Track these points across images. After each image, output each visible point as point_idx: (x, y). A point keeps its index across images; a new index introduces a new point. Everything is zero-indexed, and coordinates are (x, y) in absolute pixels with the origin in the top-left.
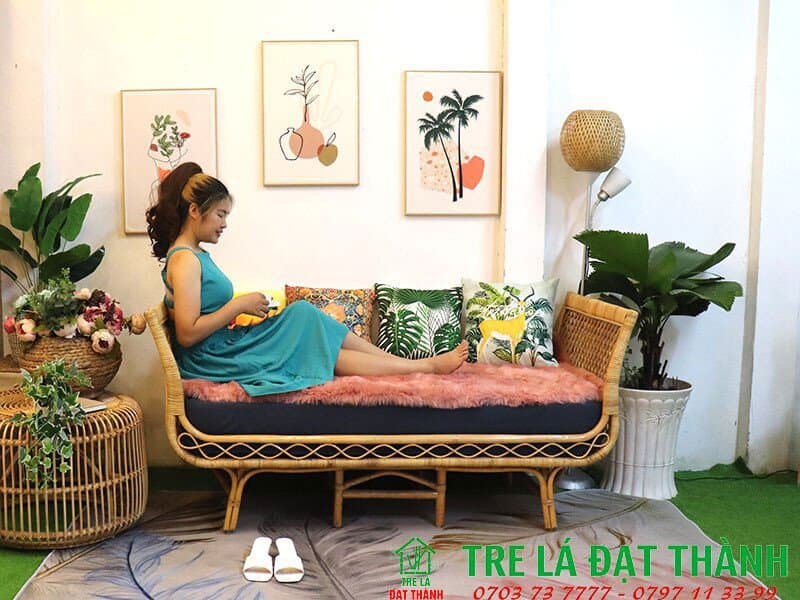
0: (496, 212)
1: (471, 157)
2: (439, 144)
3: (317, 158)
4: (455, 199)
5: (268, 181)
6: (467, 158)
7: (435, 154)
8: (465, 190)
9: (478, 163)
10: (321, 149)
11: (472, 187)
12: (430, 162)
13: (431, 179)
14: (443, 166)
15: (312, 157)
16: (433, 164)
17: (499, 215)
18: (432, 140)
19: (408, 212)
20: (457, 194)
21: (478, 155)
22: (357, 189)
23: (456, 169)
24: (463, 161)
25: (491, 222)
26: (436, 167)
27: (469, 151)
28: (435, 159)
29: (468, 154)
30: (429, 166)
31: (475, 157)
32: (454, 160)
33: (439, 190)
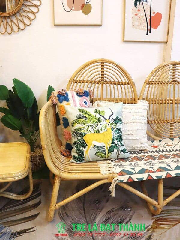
0: (166, 41)
1: (156, 13)
2: (141, 5)
3: (81, 11)
4: (147, 34)
5: (56, 23)
6: (154, 13)
7: (139, 10)
8: (152, 29)
9: (159, 16)
10: (83, 6)
11: (156, 28)
12: (136, 15)
13: (137, 23)
14: (143, 17)
15: (79, 10)
16: (138, 15)
17: (167, 43)
18: (138, 3)
19: (126, 39)
20: (149, 31)
21: (159, 12)
22: (101, 28)
23: (148, 18)
24: (153, 15)
25: (163, 45)
26: (139, 17)
27: (155, 10)
28: (139, 13)
29: (155, 11)
30: (136, 17)
31: (158, 13)
32: (148, 14)
33: (140, 29)
